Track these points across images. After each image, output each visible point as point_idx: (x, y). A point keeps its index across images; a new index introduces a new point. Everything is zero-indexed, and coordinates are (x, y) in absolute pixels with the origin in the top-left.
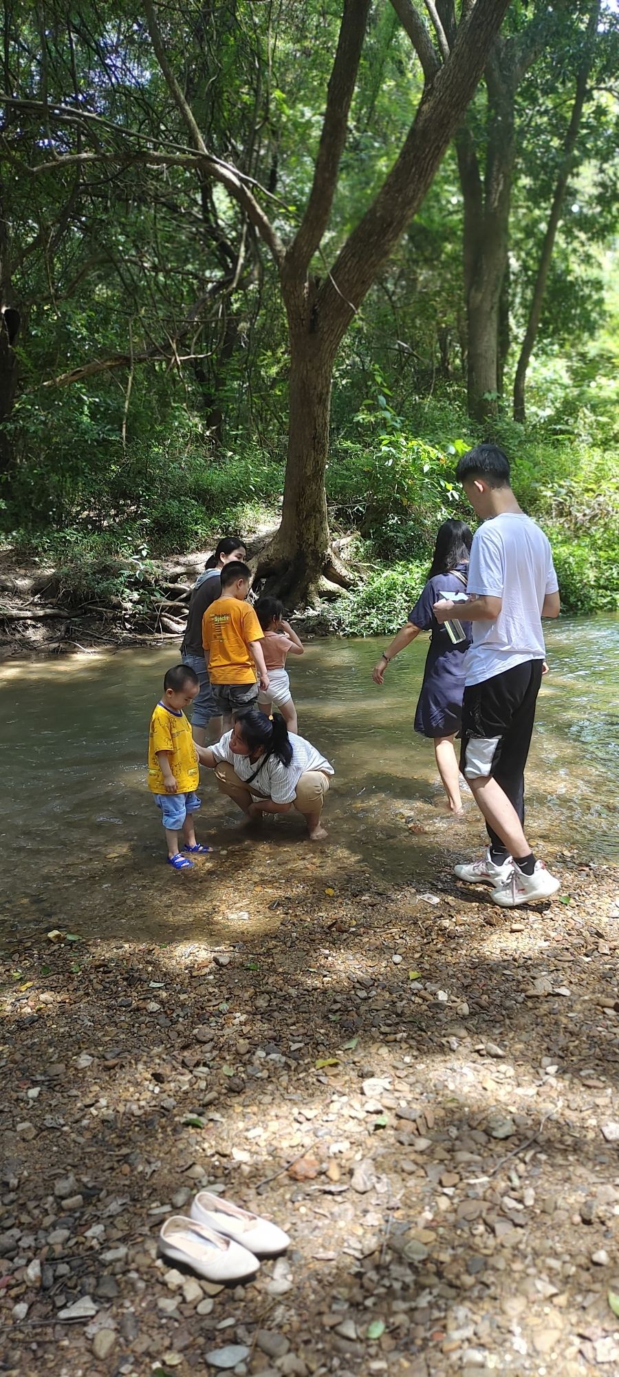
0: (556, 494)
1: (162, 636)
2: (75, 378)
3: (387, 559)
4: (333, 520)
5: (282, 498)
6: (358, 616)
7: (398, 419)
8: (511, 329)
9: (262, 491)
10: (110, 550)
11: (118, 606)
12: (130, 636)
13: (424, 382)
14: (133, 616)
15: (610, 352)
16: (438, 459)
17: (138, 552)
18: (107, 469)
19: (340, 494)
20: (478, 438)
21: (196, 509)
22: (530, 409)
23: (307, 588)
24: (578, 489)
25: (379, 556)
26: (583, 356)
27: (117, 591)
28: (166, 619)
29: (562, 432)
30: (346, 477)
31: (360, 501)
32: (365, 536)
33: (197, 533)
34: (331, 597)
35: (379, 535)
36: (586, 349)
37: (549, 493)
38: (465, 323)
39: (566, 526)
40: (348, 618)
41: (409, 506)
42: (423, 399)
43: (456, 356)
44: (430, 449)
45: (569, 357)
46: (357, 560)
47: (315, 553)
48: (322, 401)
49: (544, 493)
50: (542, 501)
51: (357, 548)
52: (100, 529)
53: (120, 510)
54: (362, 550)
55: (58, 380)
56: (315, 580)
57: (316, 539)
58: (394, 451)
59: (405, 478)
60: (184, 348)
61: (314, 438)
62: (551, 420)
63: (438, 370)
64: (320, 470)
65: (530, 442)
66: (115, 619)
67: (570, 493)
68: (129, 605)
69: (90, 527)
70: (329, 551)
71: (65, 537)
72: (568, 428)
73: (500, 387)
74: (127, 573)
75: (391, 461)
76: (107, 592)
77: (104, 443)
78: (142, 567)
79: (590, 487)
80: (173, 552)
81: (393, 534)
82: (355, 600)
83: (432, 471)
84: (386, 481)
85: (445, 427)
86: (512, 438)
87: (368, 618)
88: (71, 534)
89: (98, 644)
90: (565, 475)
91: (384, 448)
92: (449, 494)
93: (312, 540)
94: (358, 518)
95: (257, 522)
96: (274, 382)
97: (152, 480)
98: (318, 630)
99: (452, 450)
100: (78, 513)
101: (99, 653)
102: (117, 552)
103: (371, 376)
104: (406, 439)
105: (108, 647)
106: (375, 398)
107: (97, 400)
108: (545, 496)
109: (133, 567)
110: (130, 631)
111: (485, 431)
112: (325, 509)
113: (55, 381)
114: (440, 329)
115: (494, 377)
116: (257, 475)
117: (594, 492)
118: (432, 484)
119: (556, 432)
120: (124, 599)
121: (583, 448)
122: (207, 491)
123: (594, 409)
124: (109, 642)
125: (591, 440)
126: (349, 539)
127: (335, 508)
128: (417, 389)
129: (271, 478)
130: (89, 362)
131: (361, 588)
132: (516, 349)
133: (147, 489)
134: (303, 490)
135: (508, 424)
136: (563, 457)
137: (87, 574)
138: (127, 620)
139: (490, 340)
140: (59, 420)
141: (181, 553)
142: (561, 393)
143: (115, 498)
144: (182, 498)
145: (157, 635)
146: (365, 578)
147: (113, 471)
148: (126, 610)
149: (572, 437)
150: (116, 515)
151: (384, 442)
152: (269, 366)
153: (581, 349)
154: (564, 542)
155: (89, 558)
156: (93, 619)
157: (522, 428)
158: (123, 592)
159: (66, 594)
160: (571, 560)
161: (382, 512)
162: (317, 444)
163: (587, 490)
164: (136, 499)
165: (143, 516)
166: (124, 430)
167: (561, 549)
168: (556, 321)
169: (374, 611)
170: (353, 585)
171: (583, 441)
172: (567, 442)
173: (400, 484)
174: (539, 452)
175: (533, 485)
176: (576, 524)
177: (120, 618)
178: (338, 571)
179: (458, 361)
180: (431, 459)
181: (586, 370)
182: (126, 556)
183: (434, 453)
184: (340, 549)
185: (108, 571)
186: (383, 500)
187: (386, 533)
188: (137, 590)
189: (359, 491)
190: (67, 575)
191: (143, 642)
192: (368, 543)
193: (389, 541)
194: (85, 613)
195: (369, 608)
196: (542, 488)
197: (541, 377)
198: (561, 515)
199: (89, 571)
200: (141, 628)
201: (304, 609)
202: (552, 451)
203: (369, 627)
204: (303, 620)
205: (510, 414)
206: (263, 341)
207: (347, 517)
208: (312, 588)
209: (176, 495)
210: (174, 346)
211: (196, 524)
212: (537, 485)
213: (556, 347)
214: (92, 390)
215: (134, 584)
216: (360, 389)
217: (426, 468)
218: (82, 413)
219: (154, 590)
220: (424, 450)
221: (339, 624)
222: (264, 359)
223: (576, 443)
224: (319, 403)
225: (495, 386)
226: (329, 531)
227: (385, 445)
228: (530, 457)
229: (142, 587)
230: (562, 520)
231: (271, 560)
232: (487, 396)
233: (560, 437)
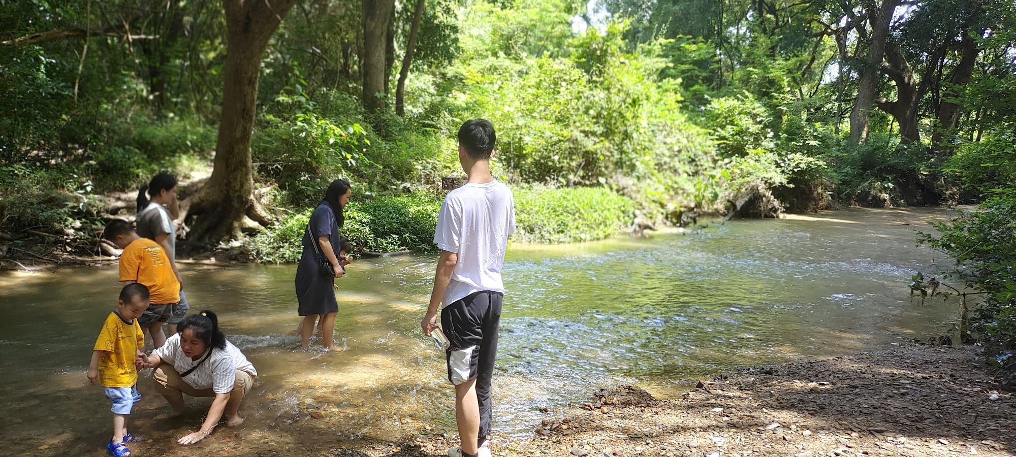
0: (425, 168)
1: (100, 258)
2: (33, 41)
3: (299, 206)
4: (256, 173)
5: (214, 153)
6: (274, 248)
7: (311, 103)
8: (395, 50)
9: (197, 146)
10: (55, 184)
11: (61, 232)
12: (70, 257)
13: (330, 79)
14: (74, 240)
15: (462, 75)
16: (341, 135)
17: (83, 187)
18: (58, 117)
19: (262, 153)
20: (370, 123)
21: (138, 157)
22: (408, 107)
23: (232, 224)
24: (439, 166)
25: (292, 203)
26: (444, 75)
27: (61, 219)
28: (105, 245)
29: (429, 126)
30: (268, 142)
31: (279, 161)
32: (282, 187)
33: (138, 176)
34: (252, 233)
35: (292, 187)
36: (446, 71)
37: (420, 167)
38: (362, 42)
39: (431, 191)
40: (265, 249)
41: (318, 168)
42: (329, 90)
43: (355, 63)
44: (335, 128)
45: (434, 75)
46: (274, 205)
47: (240, 198)
48: (251, 83)
49: (416, 167)
50: (415, 172)
51: (275, 196)
52: (48, 167)
53: (67, 152)
54: (279, 198)
55: (17, 40)
56: (238, 218)
57: (242, 186)
58: (307, 127)
59: (315, 146)
60: (135, 29)
61: (244, 110)
62: (421, 117)
63: (341, 72)
64: (247, 134)
65: (407, 130)
66: (56, 243)
67: (434, 168)
68: (71, 231)
69: (38, 164)
70: (252, 197)
71: (13, 171)
72: (433, 123)
73: (387, 90)
74: (71, 204)
75: (304, 133)
76: (51, 219)
77: (58, 97)
78: (86, 200)
79: (448, 165)
80: (115, 189)
81: (304, 187)
82: (272, 235)
83: (336, 144)
84: (299, 147)
85: (347, 113)
86: (394, 126)
87: (281, 249)
88: (19, 169)
89: (38, 263)
90: (432, 155)
91: (299, 123)
92: (348, 161)
93: (238, 187)
94: (277, 172)
95: (192, 170)
96: (211, 64)
97: (100, 130)
98: (240, 258)
99: (351, 130)
100: (27, 152)
101: (38, 271)
102: (63, 187)
103: (292, 70)
104: (317, 118)
105: (49, 266)
106: (293, 86)
107: (54, 61)
108: (417, 169)
109: (77, 200)
110: (70, 253)
111: (375, 119)
112: (250, 164)
113: (14, 42)
114: (343, 43)
115: (383, 82)
116: (193, 133)
117: (450, 168)
118: (335, 153)
119: (425, 125)
120: (67, 226)
121: (443, 138)
122: (148, 143)
123: (451, 112)
124: (50, 261)
125: (448, 133)
126: (269, 189)
127: (258, 164)
128: (325, 83)
129: (205, 137)
130: (47, 30)
131: (277, 227)
132: (398, 64)
133: (95, 137)
134: (233, 148)
135: (391, 116)
136: (430, 142)
137: (32, 204)
138: (68, 244)
139: (380, 56)
140: (16, 74)
141: (123, 191)
142: (428, 99)
143: (64, 141)
144: (127, 147)
145: (97, 258)
146: (280, 219)
147: (64, 120)
148: (68, 235)
149: (436, 130)
150: (64, 156)
151: (300, 119)
152: (207, 52)
153: (442, 70)
154: (430, 202)
155: (36, 190)
156: (36, 243)
157: (402, 120)
158: (66, 220)
159: (11, 220)
161: (295, 171)
162: (245, 114)
163: (446, 167)
164: (83, 145)
165: (91, 159)
166: (76, 87)
167: (428, 207)
168: (426, 49)
169: (287, 245)
170: (270, 224)
171: (443, 133)
172: (432, 133)
173: (311, 151)
174: (413, 138)
175: (409, 160)
176: (438, 190)
177: (61, 242)
178: (259, 212)
179: (356, 67)
180: (335, 135)
181: (446, 85)
182: (70, 190)
183: (338, 131)
184: (261, 196)
185: (53, 202)
186: (297, 162)
187: (298, 186)
188: (79, 219)
189: (278, 153)
190: (13, 204)
191: (83, 263)
192: (284, 192)
193: (300, 192)
194: (28, 237)
195: (283, 243)
196: (415, 163)
197: (415, 86)
198: (427, 183)
199: (34, 200)
200: (81, 250)
201: (229, 241)
202: (422, 138)
203: (283, 257)
204: (227, 250)
205: (393, 109)
206: (203, 32)
207: (268, 172)
208: (236, 224)
209: (121, 144)
210: (127, 27)
211: (138, 168)
212: (411, 160)
213: (426, 67)
214: (48, 53)
215: (77, 214)
216: (281, 78)
217: (331, 141)
218: (39, 70)
219: (95, 220)
220: (330, 128)
221: (258, 253)
222: (204, 46)
223: (438, 134)
224: (249, 84)
225: (383, 88)
226: (252, 181)
227: (300, 121)
228: (406, 140)
229: (85, 217)
230: (428, 186)
231: (202, 201)
232: (377, 94)
233: (428, 129)
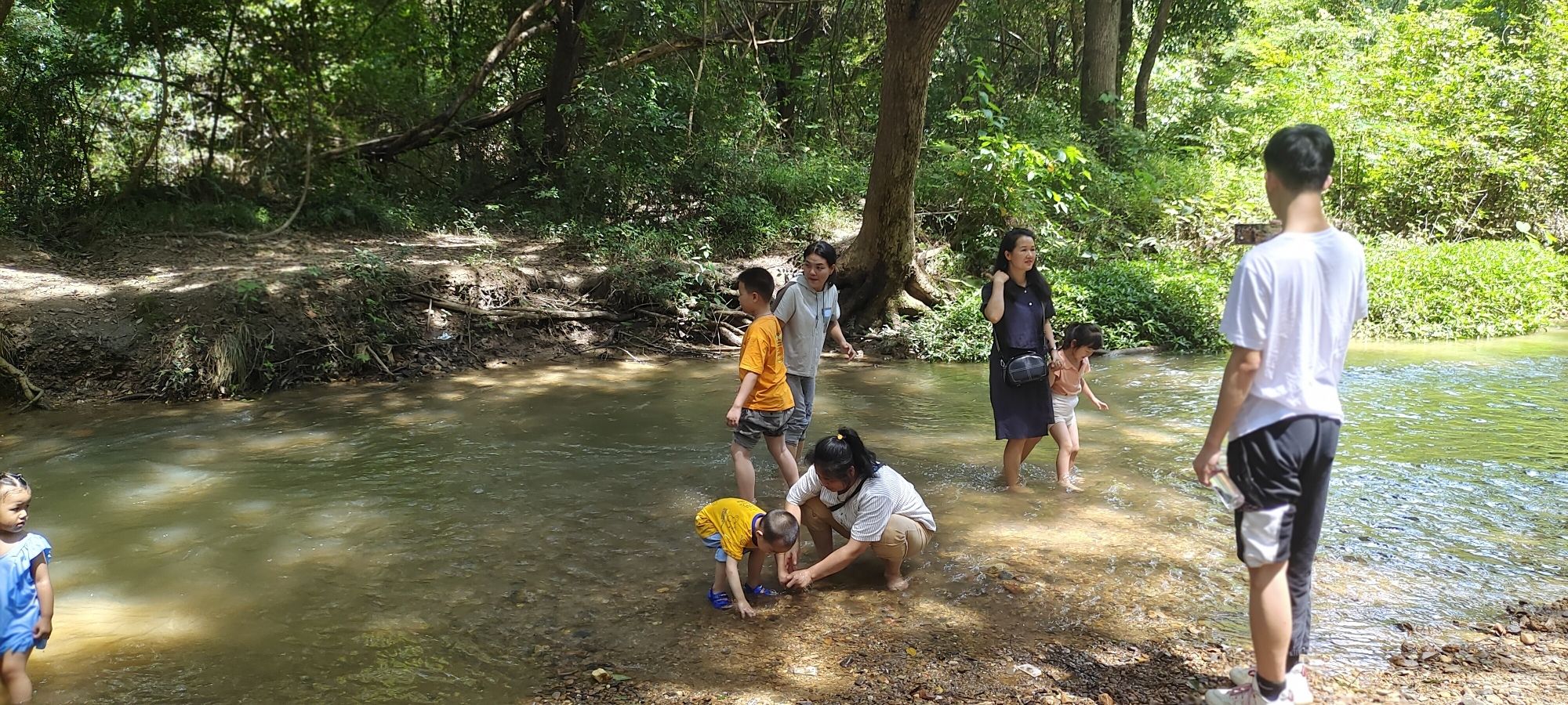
0: (1182, 212)
1: (719, 347)
2: (641, 59)
3: (979, 276)
4: (919, 229)
5: (863, 201)
6: (943, 339)
7: (1001, 119)
8: (1133, 24)
9: (841, 192)
10: (668, 248)
11: (673, 312)
12: (684, 345)
13: (1026, 79)
14: (688, 323)
15: (1250, 54)
16: (1046, 166)
17: (699, 252)
18: (669, 160)
19: (929, 198)
20: (1092, 144)
21: (766, 209)
22: (1151, 113)
23: (885, 303)
24: (1208, 209)
25: (970, 271)
26: (1216, 58)
27: (674, 294)
28: (724, 329)
29: (1190, 142)
30: (935, 181)
31: (952, 209)
32: (956, 248)
33: (765, 235)
34: (912, 315)
35: (971, 248)
36: (1221, 49)
37: (1173, 211)
38: (1080, 16)
39: (1192, 250)
40: (932, 340)
41: (1008, 218)
42: (1025, 98)
43: (1066, 52)
44: (1037, 154)
45: (1200, 58)
46: (945, 275)
47: (898, 264)
48: (917, 95)
49: (1167, 211)
50: (1165, 220)
51: (946, 261)
52: (657, 225)
53: (681, 205)
54: (951, 264)
55: (622, 60)
56: (894, 294)
57: (900, 248)
58: (995, 155)
59: (1005, 185)
60: (761, 32)
61: (906, 136)
62: (1174, 129)
63: (1045, 67)
64: (910, 171)
65: (1151, 151)
66: (668, 326)
67: (1198, 212)
68: (685, 311)
69: (647, 222)
70: (914, 263)
71: (620, 232)
72: (1198, 138)
73: (1119, 90)
74: (685, 275)
75: (991, 165)
76: (662, 294)
77: (670, 132)
78: (703, 270)
79: (1222, 206)
80: (736, 255)
81: (987, 248)
82: (941, 320)
83: (1037, 180)
84: (983, 189)
85: (1053, 130)
86: (1131, 146)
87: (954, 341)
88: (627, 229)
89: (649, 353)
90: (1192, 190)
91: (984, 151)
92: (1056, 206)
93: (894, 250)
94: (949, 227)
95: (833, 226)
96: (857, 72)
97: (719, 174)
98: (898, 352)
99: (1063, 157)
100: (636, 206)
101: (650, 361)
102: (676, 252)
103: (973, 69)
104: (1009, 142)
105: (660, 356)
106: (975, 94)
107: (666, 84)
108: (1167, 215)
109: (693, 269)
110: (684, 340)
111: (1100, 137)
112: (912, 215)
113: (619, 63)
114: (1048, 20)
115: (1113, 76)
116: (837, 174)
117: (1226, 212)
118: (1036, 194)
119: (1182, 142)
120: (680, 304)
121: (1214, 161)
122: (778, 189)
123: (1228, 118)
124: (662, 351)
125: (1224, 153)
126: (937, 251)
127: (923, 215)
128: (1018, 87)
129: (851, 179)
130: (655, 43)
131: (947, 308)
132: (1139, 46)
133: (713, 184)
134: (889, 193)
135: (1126, 131)
136: (1191, 171)
137: (641, 274)
138: (682, 328)
139: (1110, 34)
140: (624, 104)
141: (746, 257)
142: (1189, 98)
143: (677, 192)
144: (752, 196)
145: (716, 347)
146: (953, 296)
147: (676, 162)
148: (681, 316)
149: (1202, 149)
150: (676, 211)
151: (984, 144)
152: (852, 56)
153: (1214, 49)
154: (1189, 268)
155: (645, 257)
156: (644, 325)
157: (1143, 136)
158: (679, 297)
159: (618, 295)
160: (1197, 289)
161: (975, 223)
162: (909, 142)
163: (1219, 210)
164: (699, 194)
165: (708, 214)
166: (691, 118)
167: (1187, 276)
168: (1189, 16)
169: (962, 334)
170: (939, 303)
171: (1214, 154)
172: (1195, 155)
173: (1000, 192)
174: (1162, 164)
175: (1153, 201)
176: (1204, 248)
177: (674, 325)
178: (923, 286)
179: (1068, 57)
180: (1037, 166)
181: (1220, 74)
182: (683, 256)
183: (1041, 159)
184: (926, 262)
185: (664, 272)
186: (978, 209)
187: (979, 246)
188: (694, 295)
189: (952, 197)
190: (620, 274)
191: (699, 353)
192: (958, 256)
193: (984, 255)
194: (636, 318)
195: (957, 331)
196: (1165, 205)
197: (1166, 79)
198: (1186, 236)
199: (644, 271)
200: (696, 338)
201: (881, 327)
202: (1177, 164)
203: (956, 352)
204: (879, 340)
205: (1128, 119)
206: (849, 25)
207: (936, 226)
208: (891, 303)
209: (745, 192)
210: (752, 29)
211: (765, 225)
212: (1159, 201)
213: (1186, 46)
214: (659, 75)
215: (693, 288)
216: (954, 83)
217: (1031, 176)
218: (649, 98)
219: (714, 296)
220: (1030, 155)
221: (921, 345)
222: (848, 47)
223: (1206, 156)
224: (914, 98)
225: (1114, 87)
226: (915, 241)
227: (986, 147)
228: (1151, 169)
229: (701, 292)
230: (1187, 243)
231: (847, 270)
232: (1104, 97)
233: (1187, 148)
